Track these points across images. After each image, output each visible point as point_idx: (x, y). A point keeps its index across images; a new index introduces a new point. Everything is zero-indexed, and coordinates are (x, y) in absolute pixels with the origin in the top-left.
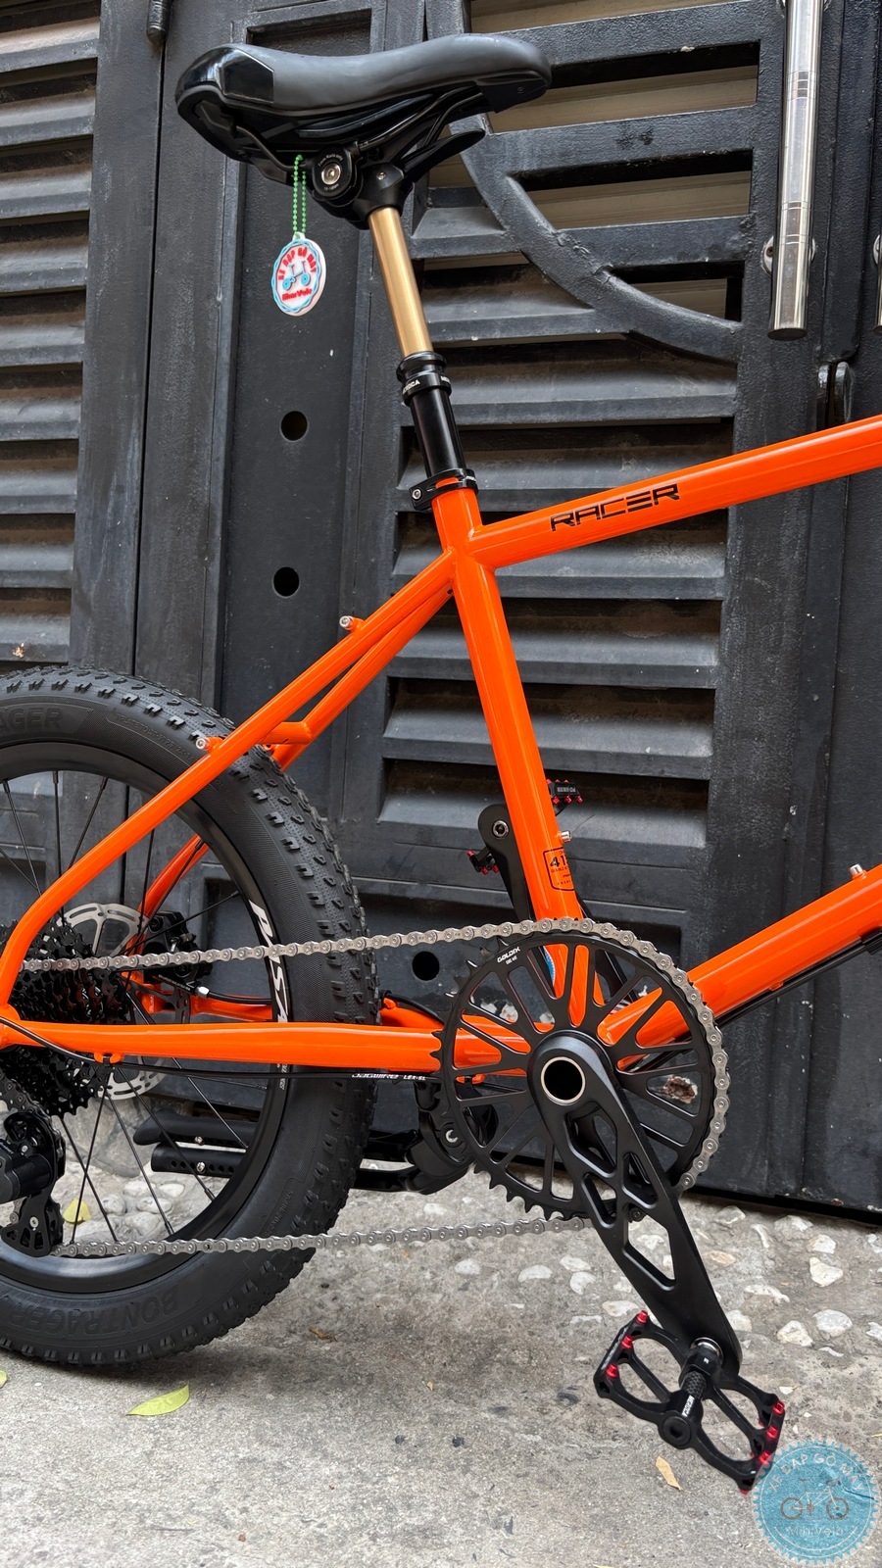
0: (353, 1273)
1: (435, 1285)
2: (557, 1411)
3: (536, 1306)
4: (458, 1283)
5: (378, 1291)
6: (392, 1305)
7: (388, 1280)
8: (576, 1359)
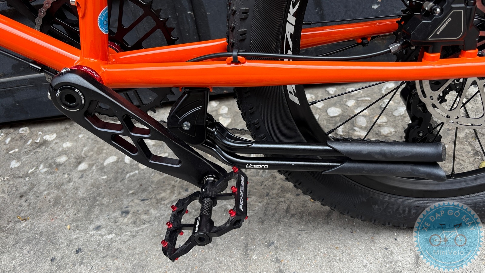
0: (34, 185)
1: (70, 179)
2: (121, 219)
3: (112, 175)
4: (79, 175)
5: (45, 190)
6: (52, 195)
7: (50, 184)
8: (129, 193)
